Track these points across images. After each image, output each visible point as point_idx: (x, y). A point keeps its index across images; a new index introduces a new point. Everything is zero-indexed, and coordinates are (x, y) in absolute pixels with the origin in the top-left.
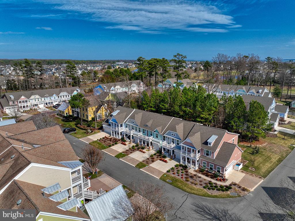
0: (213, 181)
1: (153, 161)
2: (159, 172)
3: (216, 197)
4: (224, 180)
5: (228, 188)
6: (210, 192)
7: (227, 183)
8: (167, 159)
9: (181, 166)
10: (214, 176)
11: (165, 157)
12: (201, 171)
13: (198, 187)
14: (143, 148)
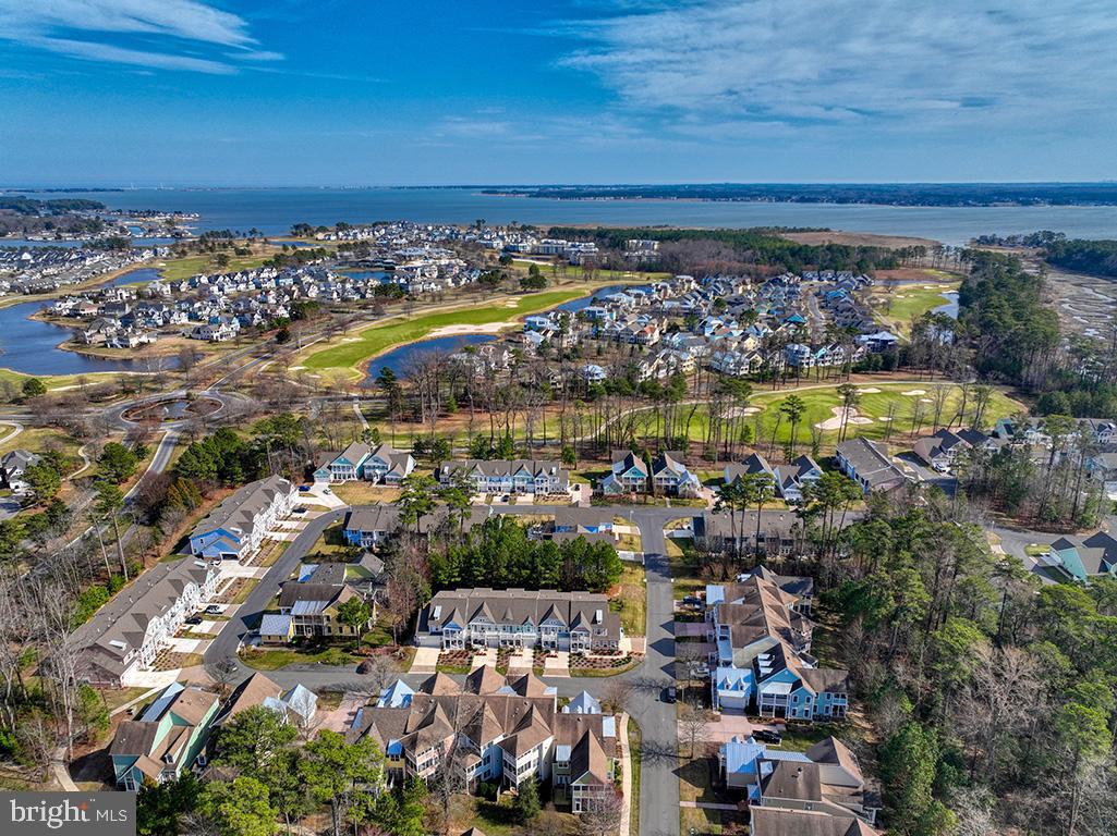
0: (615, 658)
1: (543, 662)
2: (564, 670)
3: (626, 670)
4: (620, 652)
5: (629, 659)
6: (619, 668)
7: (625, 655)
8: (553, 653)
9: (574, 654)
10: (611, 653)
11: (548, 651)
12: (596, 652)
13: (607, 669)
14: (513, 650)
